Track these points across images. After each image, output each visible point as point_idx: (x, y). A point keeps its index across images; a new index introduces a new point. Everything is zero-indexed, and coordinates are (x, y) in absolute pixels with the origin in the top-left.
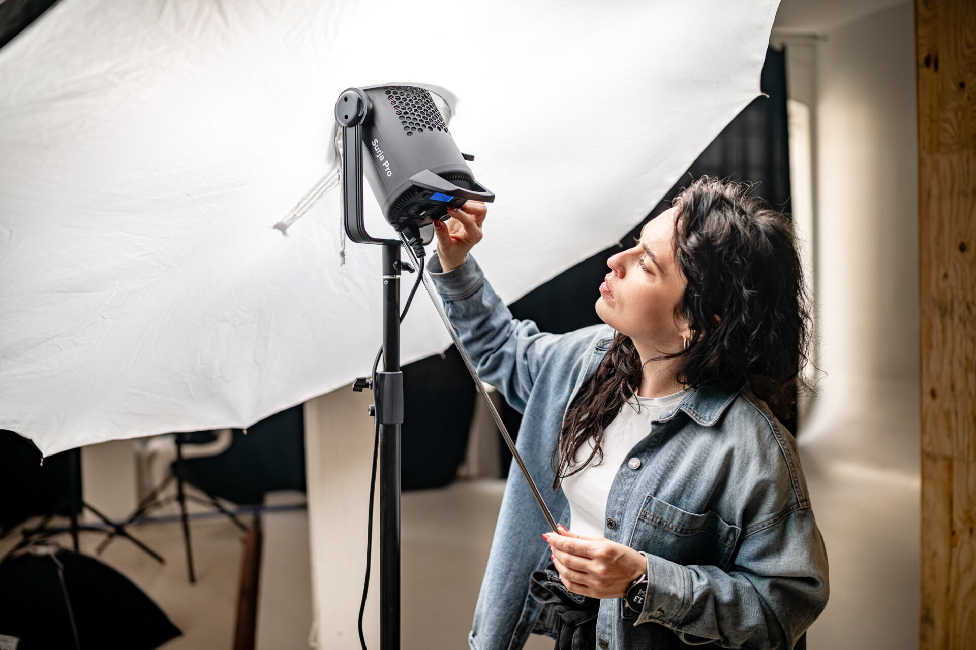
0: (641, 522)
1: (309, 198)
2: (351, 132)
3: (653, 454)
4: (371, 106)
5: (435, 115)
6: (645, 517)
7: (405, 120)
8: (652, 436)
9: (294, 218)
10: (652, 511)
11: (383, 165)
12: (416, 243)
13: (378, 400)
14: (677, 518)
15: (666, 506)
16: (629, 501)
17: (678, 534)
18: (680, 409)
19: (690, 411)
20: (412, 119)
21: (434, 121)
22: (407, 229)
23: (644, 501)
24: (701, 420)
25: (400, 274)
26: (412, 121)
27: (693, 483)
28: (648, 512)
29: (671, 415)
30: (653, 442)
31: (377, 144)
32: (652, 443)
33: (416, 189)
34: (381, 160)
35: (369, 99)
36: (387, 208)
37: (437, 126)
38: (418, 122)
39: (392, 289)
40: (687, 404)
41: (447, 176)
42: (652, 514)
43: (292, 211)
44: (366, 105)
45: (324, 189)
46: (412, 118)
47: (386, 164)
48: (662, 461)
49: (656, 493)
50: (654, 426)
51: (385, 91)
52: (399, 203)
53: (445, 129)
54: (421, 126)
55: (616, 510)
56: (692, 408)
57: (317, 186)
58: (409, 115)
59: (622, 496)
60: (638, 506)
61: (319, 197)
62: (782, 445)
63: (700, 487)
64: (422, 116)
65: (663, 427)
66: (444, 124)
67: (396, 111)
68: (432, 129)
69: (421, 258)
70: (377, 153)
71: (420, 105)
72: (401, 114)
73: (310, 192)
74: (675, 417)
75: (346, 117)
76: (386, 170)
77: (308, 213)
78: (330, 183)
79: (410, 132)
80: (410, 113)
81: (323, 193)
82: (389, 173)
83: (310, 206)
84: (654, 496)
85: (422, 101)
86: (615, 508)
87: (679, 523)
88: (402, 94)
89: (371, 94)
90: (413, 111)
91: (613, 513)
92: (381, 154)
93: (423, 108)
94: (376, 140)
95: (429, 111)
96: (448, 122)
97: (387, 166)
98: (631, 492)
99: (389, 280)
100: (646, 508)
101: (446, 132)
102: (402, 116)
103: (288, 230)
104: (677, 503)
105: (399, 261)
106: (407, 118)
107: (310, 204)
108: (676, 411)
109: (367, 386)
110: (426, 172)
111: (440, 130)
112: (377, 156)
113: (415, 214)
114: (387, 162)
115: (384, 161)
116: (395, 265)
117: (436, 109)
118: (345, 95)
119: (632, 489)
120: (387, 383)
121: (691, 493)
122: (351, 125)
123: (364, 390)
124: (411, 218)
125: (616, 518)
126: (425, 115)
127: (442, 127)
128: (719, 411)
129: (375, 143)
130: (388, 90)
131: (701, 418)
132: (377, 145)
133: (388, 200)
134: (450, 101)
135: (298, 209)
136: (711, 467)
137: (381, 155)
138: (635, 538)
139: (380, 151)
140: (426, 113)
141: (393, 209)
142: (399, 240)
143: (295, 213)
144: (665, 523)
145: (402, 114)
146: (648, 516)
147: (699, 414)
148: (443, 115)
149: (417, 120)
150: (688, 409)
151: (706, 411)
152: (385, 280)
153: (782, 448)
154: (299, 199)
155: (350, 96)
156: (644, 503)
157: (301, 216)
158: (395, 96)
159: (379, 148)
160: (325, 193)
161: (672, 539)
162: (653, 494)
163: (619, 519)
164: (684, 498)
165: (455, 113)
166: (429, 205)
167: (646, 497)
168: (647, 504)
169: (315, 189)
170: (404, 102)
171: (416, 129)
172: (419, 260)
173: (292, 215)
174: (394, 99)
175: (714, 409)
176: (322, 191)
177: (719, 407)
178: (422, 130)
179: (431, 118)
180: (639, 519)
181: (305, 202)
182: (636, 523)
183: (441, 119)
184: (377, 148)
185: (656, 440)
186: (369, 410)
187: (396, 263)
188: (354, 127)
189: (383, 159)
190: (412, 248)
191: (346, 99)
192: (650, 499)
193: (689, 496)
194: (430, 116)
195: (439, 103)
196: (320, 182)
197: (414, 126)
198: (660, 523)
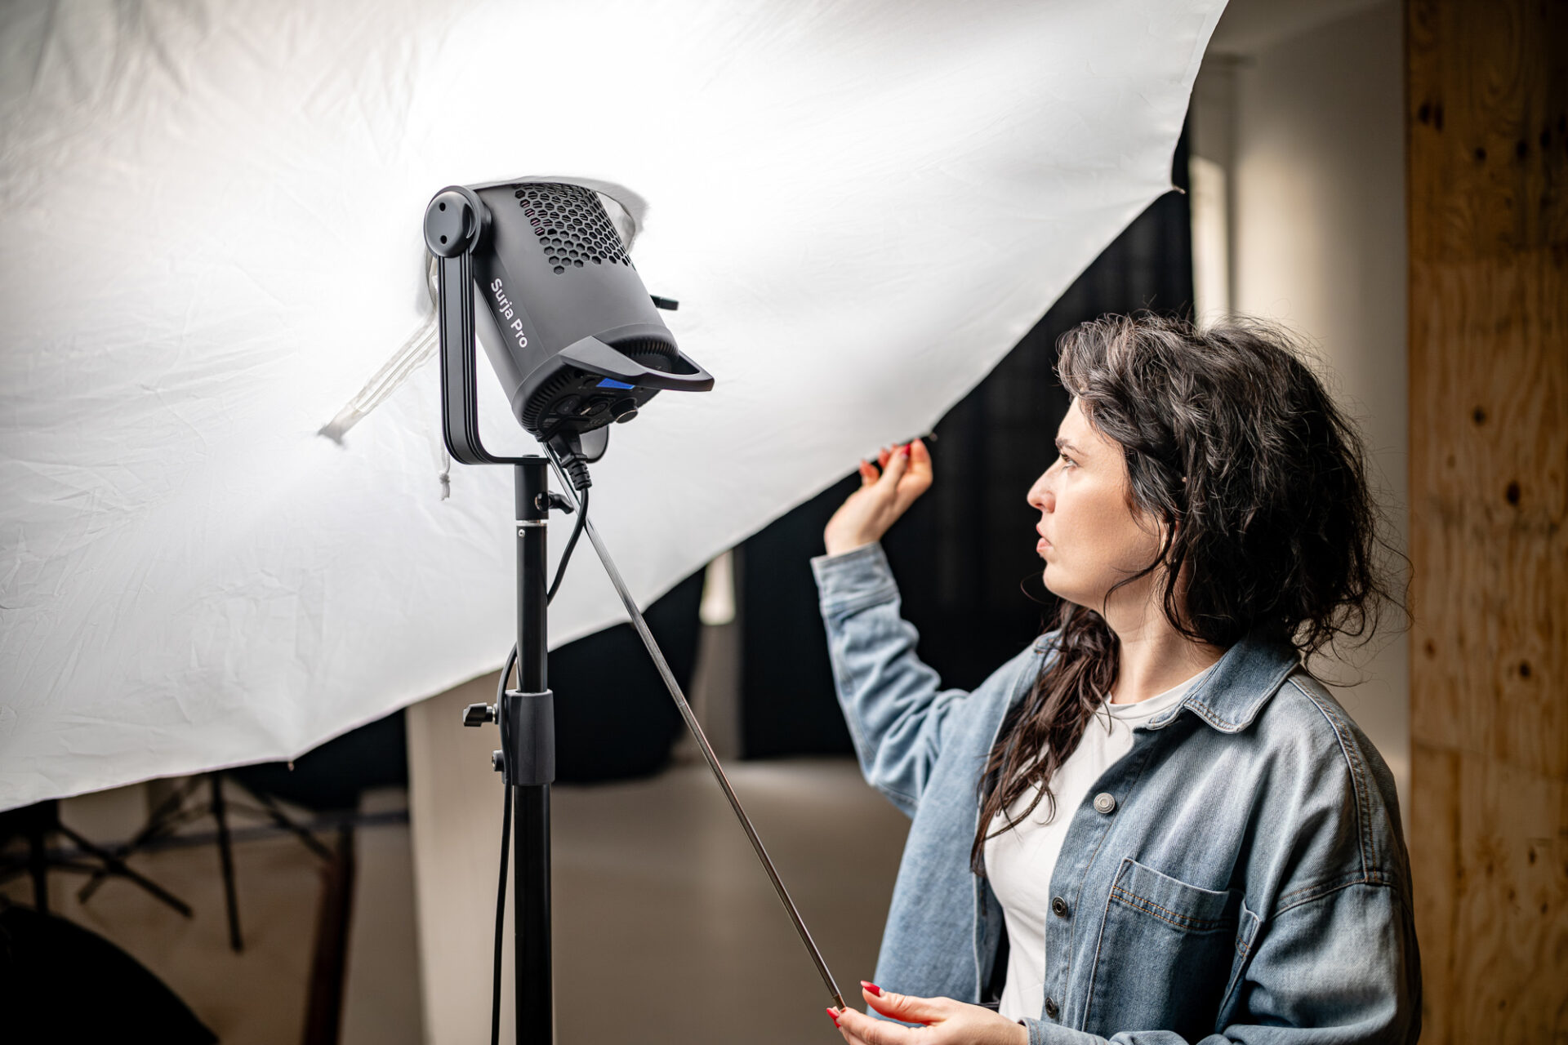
0: (1115, 906)
1: (381, 381)
2: (453, 265)
3: (1135, 786)
4: (489, 218)
5: (606, 235)
6: (1121, 896)
7: (550, 244)
8: (1135, 755)
9: (356, 416)
10: (1132, 887)
11: (512, 326)
12: (574, 464)
13: (509, 742)
14: (1174, 898)
15: (1156, 876)
16: (1095, 869)
17: (1177, 927)
18: (1184, 707)
19: (1201, 708)
20: (563, 243)
21: (604, 246)
22: (557, 439)
23: (1119, 870)
24: (1222, 724)
25: (546, 517)
26: (563, 246)
27: (1203, 834)
28: (1126, 887)
29: (1169, 717)
30: (1136, 764)
31: (500, 288)
32: (1135, 767)
33: (570, 373)
34: (508, 318)
35: (485, 204)
36: (520, 403)
37: (609, 255)
38: (575, 248)
39: (533, 546)
40: (1196, 698)
41: (629, 347)
42: (1131, 891)
43: (350, 403)
44: (480, 215)
45: (409, 363)
46: (563, 240)
47: (517, 325)
48: (1150, 799)
49: (1140, 855)
50: (1139, 737)
51: (514, 192)
52: (540, 396)
53: (623, 260)
54: (580, 255)
55: (1070, 883)
56: (1206, 704)
57: (395, 358)
58: (558, 236)
59: (1083, 861)
60: (1110, 878)
61: (400, 378)
62: (1352, 765)
63: (1216, 840)
64: (582, 237)
65: (1154, 739)
66: (622, 251)
67: (533, 228)
68: (599, 261)
69: (584, 490)
70: (501, 304)
71: (578, 217)
72: (543, 233)
73: (383, 369)
74: (1177, 720)
75: (444, 239)
76: (517, 336)
77: (381, 405)
78: (420, 352)
79: (560, 267)
80: (559, 231)
81: (407, 371)
82: (523, 342)
83: (385, 394)
84: (1137, 860)
85: (582, 209)
86: (1067, 881)
87: (1177, 906)
88: (544, 197)
89: (487, 196)
90: (565, 229)
91: (1064, 890)
92: (508, 306)
93: (584, 222)
94: (498, 280)
95: (594, 227)
96: (630, 243)
97: (518, 329)
98: (1100, 854)
99: (526, 529)
100: (1123, 881)
101: (626, 264)
102: (546, 238)
103: (348, 436)
104: (1176, 872)
105: (545, 494)
106: (554, 240)
107: (384, 390)
108: (1177, 710)
109: (489, 717)
110: (589, 340)
111: (614, 261)
112: (502, 311)
113: (572, 413)
114: (519, 321)
115: (513, 320)
116: (538, 500)
117: (608, 223)
118: (440, 199)
119: (1100, 849)
120: (524, 713)
121: (1201, 852)
122: (453, 253)
123: (484, 724)
124: (564, 419)
125: (1069, 898)
126: (588, 236)
127: (620, 256)
128: (1251, 708)
129: (497, 285)
130: (519, 190)
131: (1221, 721)
132: (501, 291)
133: (521, 389)
134: (634, 208)
135: (364, 400)
136: (1234, 806)
137: (508, 309)
138: (1106, 934)
139: (505, 301)
140: (589, 232)
141: (530, 406)
142: (545, 457)
143: (357, 406)
144: (1154, 908)
145: (546, 235)
146: (1125, 896)
147: (1217, 714)
148: (621, 233)
149: (572, 244)
150: (1197, 705)
151: (1230, 707)
152: (519, 528)
153: (1352, 771)
154: (365, 383)
155: (450, 200)
156: (1118, 873)
157: (368, 413)
158: (532, 202)
159: (503, 296)
160: (410, 371)
161: (1167, 937)
162: (1135, 856)
163: (1073, 900)
164: (1188, 862)
165: (641, 228)
166: (597, 397)
167: (1122, 862)
168: (1124, 874)
169: (392, 365)
170: (549, 212)
171: (570, 260)
172: (579, 493)
173: (350, 412)
174: (531, 206)
175: (1243, 705)
176: (405, 367)
177: (1253, 701)
178: (582, 263)
179: (598, 240)
180: (1111, 901)
181: (375, 387)
182: (1106, 909)
183: (618, 241)
184: (500, 296)
185: (1141, 761)
186: (493, 761)
187: (540, 496)
188: (459, 257)
189: (511, 316)
190: (566, 470)
191: (442, 207)
192: (1128, 866)
193: (1197, 859)
194: (595, 237)
195: (613, 211)
196: (401, 352)
197: (568, 255)
198: (1145, 907)
